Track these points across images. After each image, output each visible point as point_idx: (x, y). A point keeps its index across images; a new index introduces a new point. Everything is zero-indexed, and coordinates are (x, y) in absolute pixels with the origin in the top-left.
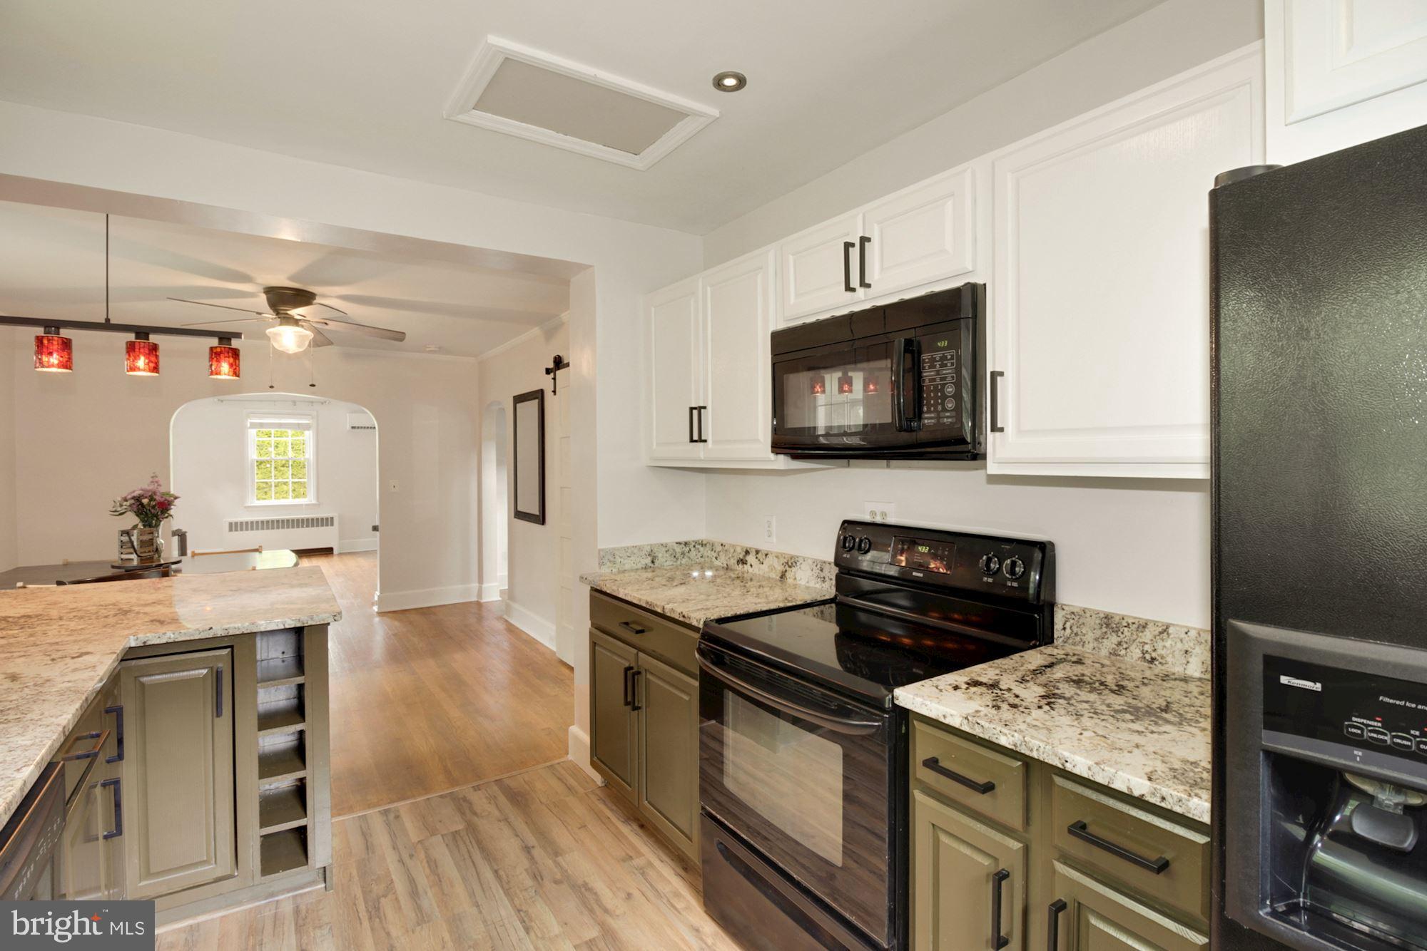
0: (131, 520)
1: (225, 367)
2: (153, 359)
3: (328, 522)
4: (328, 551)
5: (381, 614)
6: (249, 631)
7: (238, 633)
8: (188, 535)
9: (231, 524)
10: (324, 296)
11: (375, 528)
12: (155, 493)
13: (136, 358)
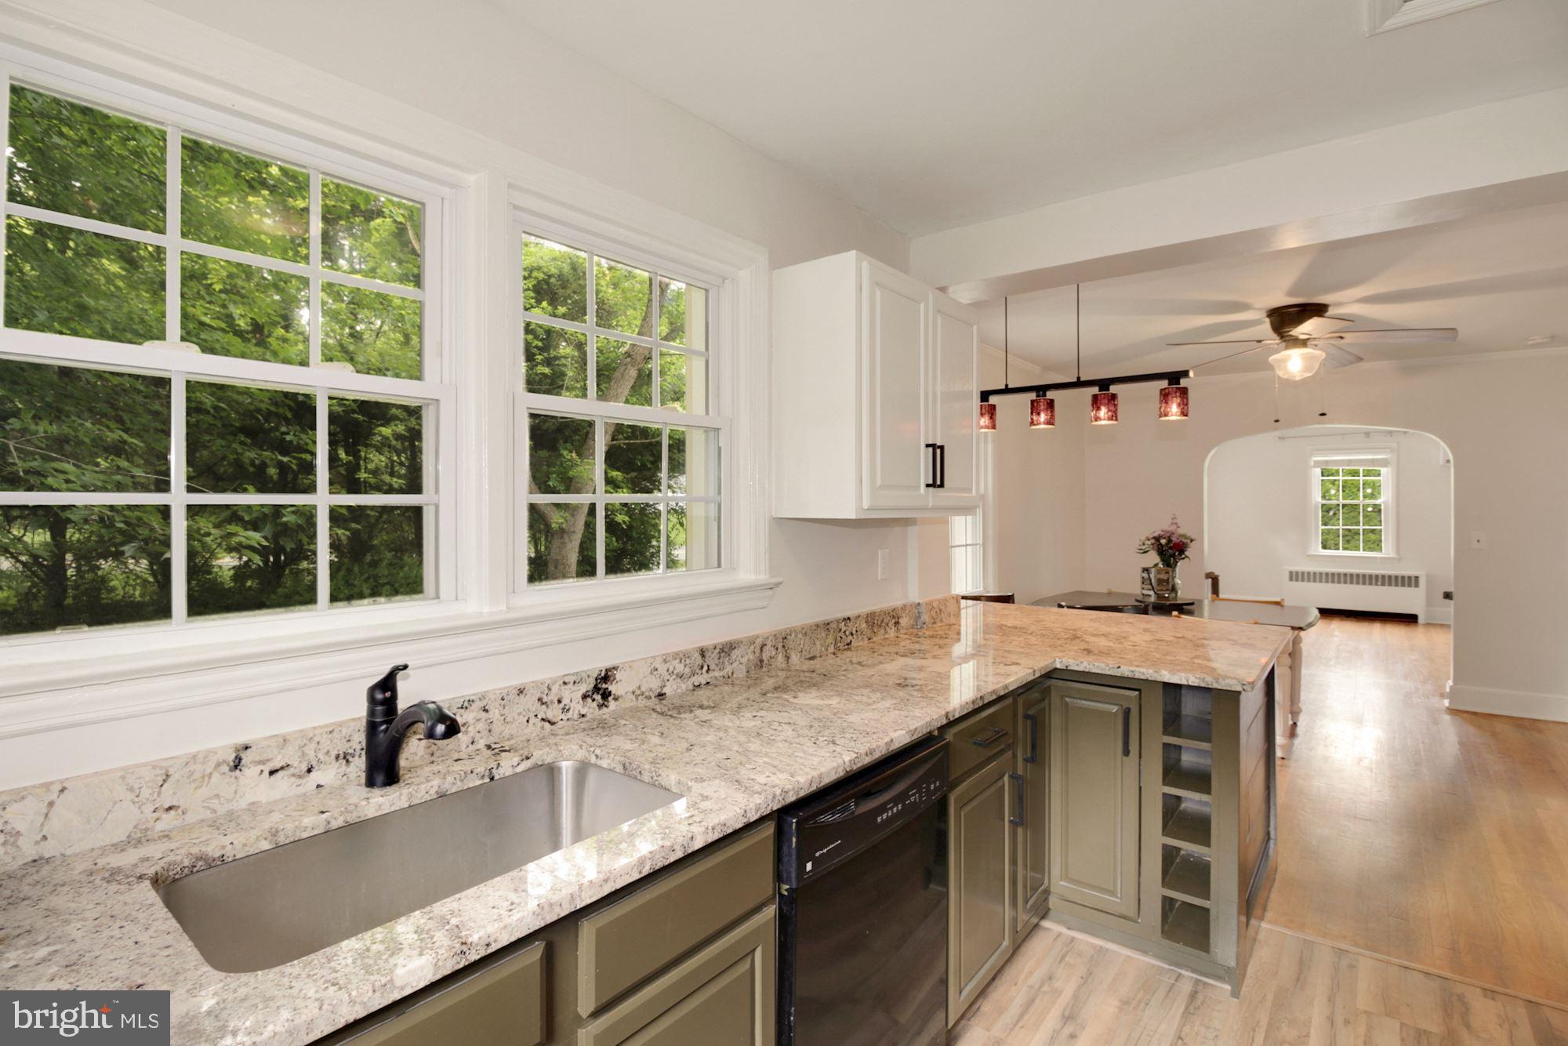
0: (1153, 559)
1: (1174, 408)
2: (1112, 408)
3: (1412, 581)
4: (1410, 619)
5: (1452, 711)
6: (1153, 679)
7: (1143, 677)
8: (1220, 578)
9: (1291, 573)
10: (1339, 304)
11: (1448, 596)
12: (1173, 533)
13: (1098, 409)
